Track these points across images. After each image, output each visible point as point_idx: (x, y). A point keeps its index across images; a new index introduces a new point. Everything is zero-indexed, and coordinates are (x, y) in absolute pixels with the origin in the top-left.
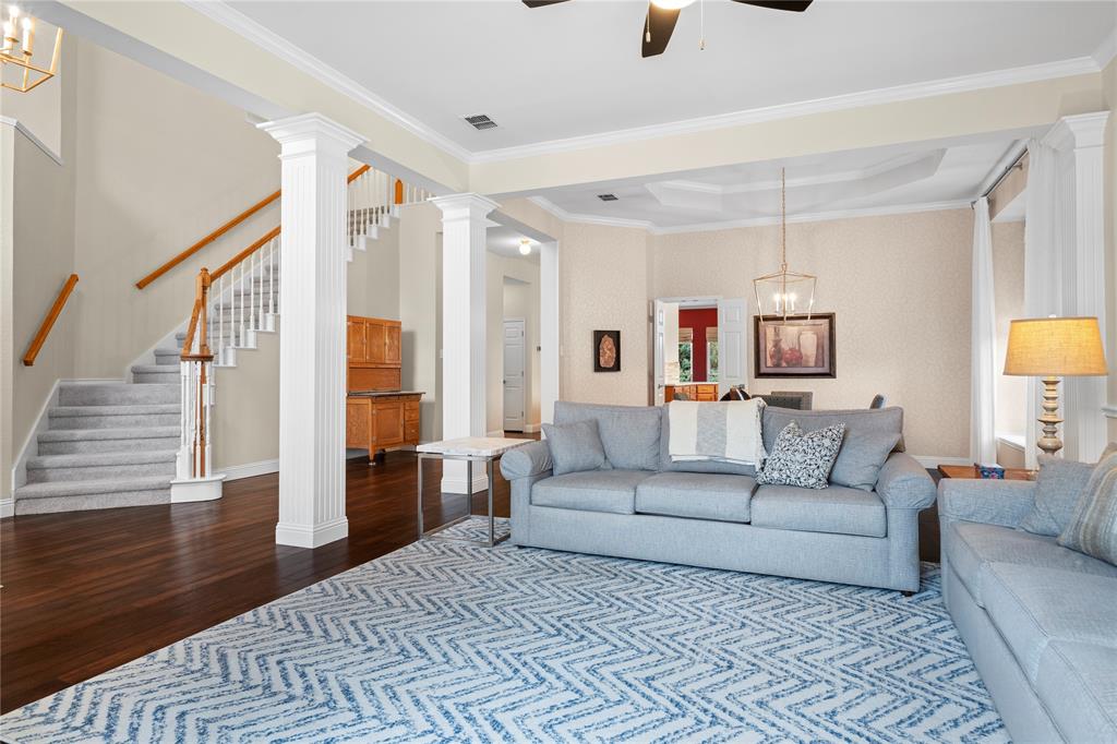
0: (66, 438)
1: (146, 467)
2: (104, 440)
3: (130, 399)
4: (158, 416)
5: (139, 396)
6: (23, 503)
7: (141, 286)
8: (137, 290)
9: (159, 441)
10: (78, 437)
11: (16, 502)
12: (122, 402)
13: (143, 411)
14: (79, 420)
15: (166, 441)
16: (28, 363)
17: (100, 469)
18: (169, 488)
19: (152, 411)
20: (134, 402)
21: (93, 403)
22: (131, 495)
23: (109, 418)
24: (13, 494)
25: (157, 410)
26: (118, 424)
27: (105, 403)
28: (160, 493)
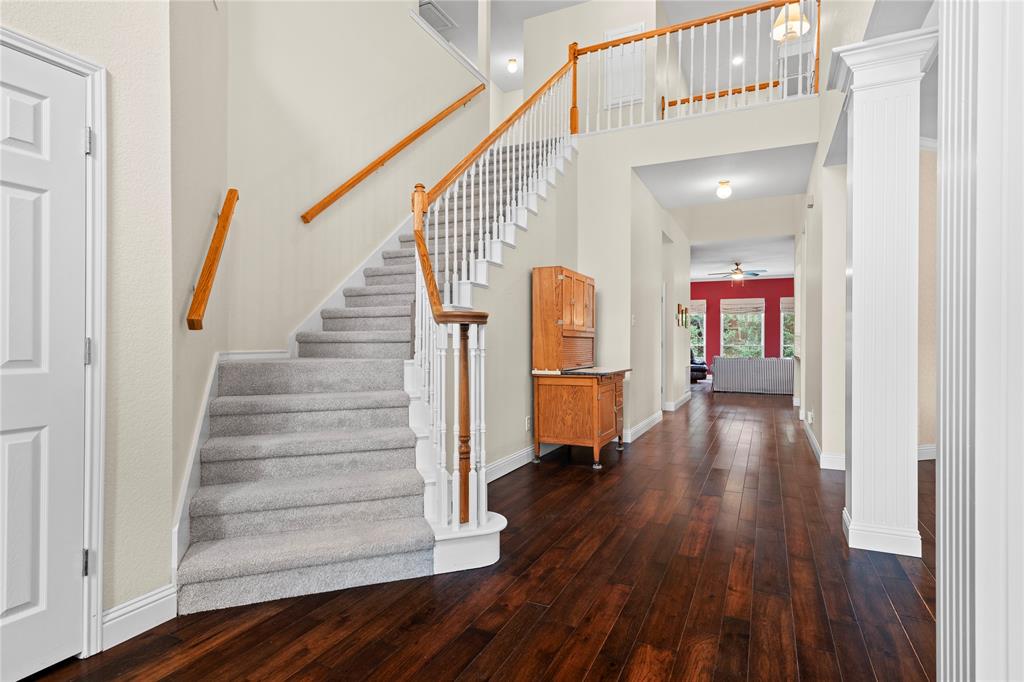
0: (245, 454)
1: (378, 506)
2: (304, 455)
3: (320, 384)
4: (369, 412)
5: (332, 378)
6: (191, 590)
7: (306, 218)
8: (302, 223)
9: (384, 456)
10: (264, 452)
11: (180, 590)
12: (310, 388)
13: (348, 404)
14: (257, 420)
15: (395, 454)
16: (194, 325)
17: (309, 512)
18: (431, 549)
19: (361, 402)
20: (327, 388)
21: (269, 390)
22: (371, 563)
23: (300, 416)
24: (174, 573)
25: (369, 402)
26: (314, 426)
27: (286, 390)
28: (417, 557)
